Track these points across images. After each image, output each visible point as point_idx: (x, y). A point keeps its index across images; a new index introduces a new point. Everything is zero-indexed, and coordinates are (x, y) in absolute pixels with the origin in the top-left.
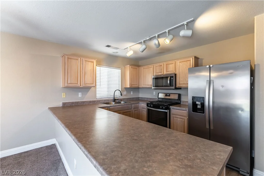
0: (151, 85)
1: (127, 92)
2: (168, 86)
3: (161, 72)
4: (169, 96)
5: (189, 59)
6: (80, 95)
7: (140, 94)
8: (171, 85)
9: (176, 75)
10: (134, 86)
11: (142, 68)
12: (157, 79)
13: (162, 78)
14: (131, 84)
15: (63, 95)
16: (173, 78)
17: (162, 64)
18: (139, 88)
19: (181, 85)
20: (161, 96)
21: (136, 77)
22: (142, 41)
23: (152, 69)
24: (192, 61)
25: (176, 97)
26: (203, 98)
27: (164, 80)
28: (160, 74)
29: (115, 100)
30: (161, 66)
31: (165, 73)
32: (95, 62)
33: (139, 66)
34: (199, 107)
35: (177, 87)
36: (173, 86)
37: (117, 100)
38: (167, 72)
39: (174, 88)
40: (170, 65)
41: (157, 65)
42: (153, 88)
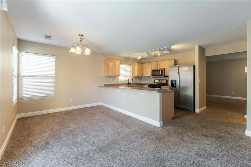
0: (150, 75)
1: (135, 79)
2: (160, 75)
3: (156, 68)
4: (161, 81)
5: (171, 61)
6: (112, 80)
7: (143, 81)
8: (162, 75)
9: (164, 69)
10: (139, 76)
11: (144, 65)
12: (153, 71)
13: (157, 71)
14: (138, 75)
15: (104, 80)
16: (163, 71)
17: (157, 63)
18: (142, 77)
19: (167, 75)
20: (157, 81)
21: (141, 70)
22: (147, 52)
23: (151, 65)
24: (172, 61)
25: (165, 82)
26: (176, 81)
27: (158, 72)
28: (155, 68)
29: (129, 84)
30: (156, 64)
31: (158, 68)
32: (120, 62)
33: (142, 63)
34: (174, 85)
35: (165, 76)
36: (163, 75)
37: (130, 84)
38: (159, 67)
39: (163, 76)
40: (161, 64)
41: (154, 63)
42: (151, 76)
